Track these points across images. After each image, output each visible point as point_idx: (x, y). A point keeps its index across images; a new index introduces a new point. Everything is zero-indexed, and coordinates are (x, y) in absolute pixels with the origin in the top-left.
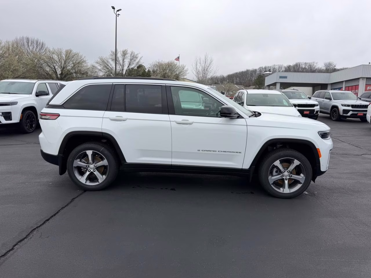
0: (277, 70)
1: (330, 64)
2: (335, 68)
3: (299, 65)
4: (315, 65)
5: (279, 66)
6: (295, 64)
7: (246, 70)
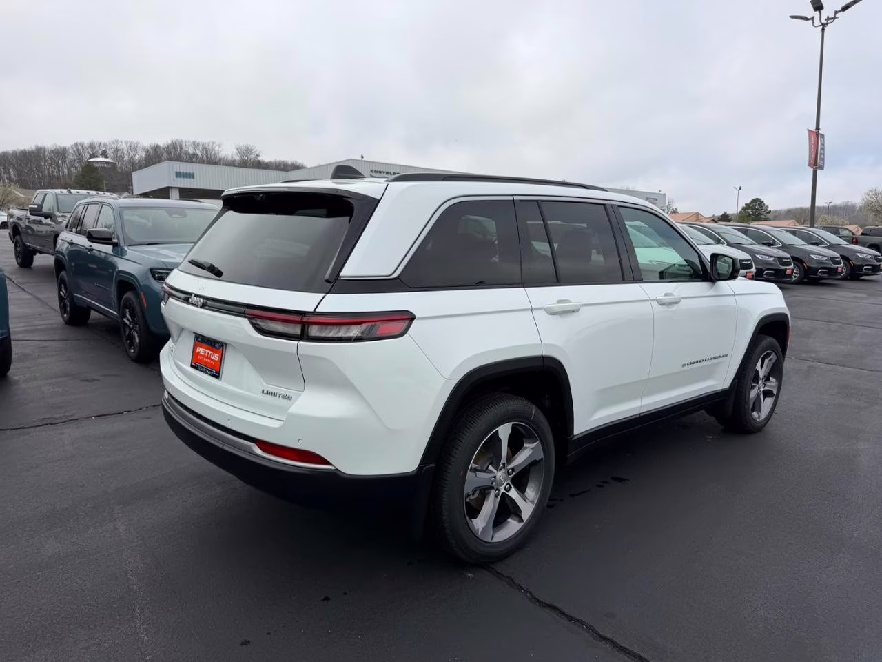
0: (124, 154)
1: (248, 150)
2: (260, 158)
3: (181, 146)
4: (217, 148)
5: (129, 144)
6: (170, 142)
7: (34, 148)
